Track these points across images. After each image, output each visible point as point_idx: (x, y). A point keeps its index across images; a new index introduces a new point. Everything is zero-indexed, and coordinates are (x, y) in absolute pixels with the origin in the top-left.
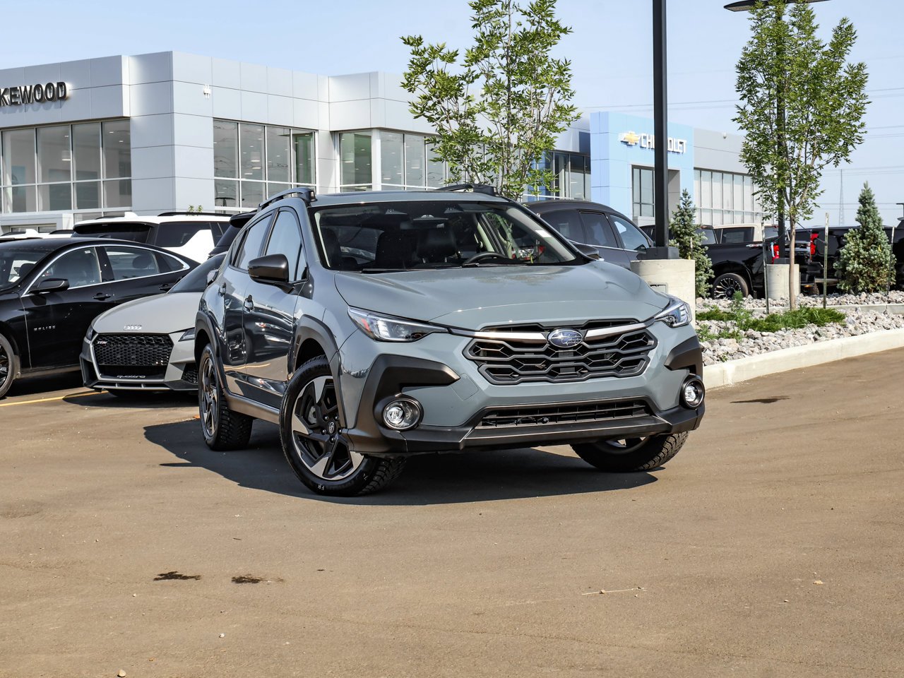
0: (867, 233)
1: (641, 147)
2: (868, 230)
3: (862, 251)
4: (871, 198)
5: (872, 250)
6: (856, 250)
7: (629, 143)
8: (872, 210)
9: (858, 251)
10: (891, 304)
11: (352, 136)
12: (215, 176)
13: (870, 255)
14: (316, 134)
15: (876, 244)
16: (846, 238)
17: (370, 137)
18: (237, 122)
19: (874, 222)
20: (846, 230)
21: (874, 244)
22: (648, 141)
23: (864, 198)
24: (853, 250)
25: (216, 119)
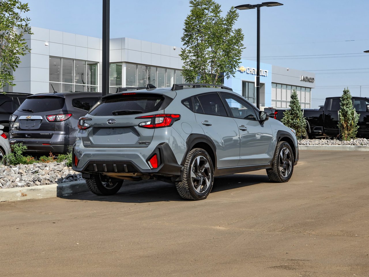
0: (293, 112)
1: (247, 73)
2: (294, 111)
3: (290, 120)
4: (296, 96)
5: (294, 120)
6: (288, 120)
7: (241, 71)
8: (296, 101)
9: (289, 121)
10: (300, 145)
11: (115, 65)
12: (50, 81)
13: (294, 122)
14: (98, 64)
15: (297, 117)
16: (284, 114)
17: (121, 66)
18: (61, 58)
19: (297, 107)
20: (284, 111)
21: (296, 117)
22: (250, 70)
23: (293, 96)
24: (286, 120)
25: (50, 57)
